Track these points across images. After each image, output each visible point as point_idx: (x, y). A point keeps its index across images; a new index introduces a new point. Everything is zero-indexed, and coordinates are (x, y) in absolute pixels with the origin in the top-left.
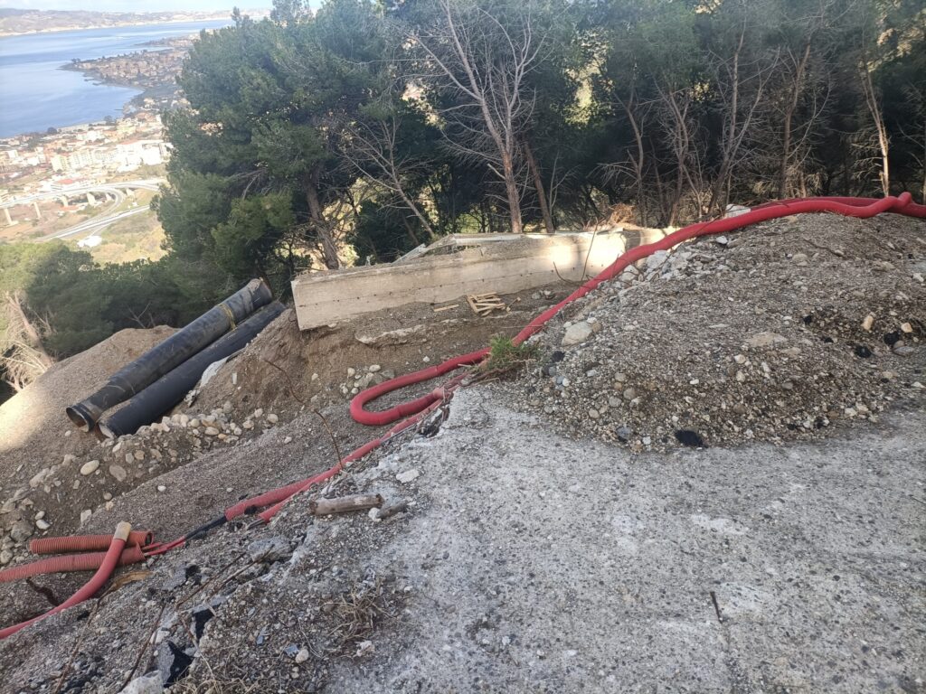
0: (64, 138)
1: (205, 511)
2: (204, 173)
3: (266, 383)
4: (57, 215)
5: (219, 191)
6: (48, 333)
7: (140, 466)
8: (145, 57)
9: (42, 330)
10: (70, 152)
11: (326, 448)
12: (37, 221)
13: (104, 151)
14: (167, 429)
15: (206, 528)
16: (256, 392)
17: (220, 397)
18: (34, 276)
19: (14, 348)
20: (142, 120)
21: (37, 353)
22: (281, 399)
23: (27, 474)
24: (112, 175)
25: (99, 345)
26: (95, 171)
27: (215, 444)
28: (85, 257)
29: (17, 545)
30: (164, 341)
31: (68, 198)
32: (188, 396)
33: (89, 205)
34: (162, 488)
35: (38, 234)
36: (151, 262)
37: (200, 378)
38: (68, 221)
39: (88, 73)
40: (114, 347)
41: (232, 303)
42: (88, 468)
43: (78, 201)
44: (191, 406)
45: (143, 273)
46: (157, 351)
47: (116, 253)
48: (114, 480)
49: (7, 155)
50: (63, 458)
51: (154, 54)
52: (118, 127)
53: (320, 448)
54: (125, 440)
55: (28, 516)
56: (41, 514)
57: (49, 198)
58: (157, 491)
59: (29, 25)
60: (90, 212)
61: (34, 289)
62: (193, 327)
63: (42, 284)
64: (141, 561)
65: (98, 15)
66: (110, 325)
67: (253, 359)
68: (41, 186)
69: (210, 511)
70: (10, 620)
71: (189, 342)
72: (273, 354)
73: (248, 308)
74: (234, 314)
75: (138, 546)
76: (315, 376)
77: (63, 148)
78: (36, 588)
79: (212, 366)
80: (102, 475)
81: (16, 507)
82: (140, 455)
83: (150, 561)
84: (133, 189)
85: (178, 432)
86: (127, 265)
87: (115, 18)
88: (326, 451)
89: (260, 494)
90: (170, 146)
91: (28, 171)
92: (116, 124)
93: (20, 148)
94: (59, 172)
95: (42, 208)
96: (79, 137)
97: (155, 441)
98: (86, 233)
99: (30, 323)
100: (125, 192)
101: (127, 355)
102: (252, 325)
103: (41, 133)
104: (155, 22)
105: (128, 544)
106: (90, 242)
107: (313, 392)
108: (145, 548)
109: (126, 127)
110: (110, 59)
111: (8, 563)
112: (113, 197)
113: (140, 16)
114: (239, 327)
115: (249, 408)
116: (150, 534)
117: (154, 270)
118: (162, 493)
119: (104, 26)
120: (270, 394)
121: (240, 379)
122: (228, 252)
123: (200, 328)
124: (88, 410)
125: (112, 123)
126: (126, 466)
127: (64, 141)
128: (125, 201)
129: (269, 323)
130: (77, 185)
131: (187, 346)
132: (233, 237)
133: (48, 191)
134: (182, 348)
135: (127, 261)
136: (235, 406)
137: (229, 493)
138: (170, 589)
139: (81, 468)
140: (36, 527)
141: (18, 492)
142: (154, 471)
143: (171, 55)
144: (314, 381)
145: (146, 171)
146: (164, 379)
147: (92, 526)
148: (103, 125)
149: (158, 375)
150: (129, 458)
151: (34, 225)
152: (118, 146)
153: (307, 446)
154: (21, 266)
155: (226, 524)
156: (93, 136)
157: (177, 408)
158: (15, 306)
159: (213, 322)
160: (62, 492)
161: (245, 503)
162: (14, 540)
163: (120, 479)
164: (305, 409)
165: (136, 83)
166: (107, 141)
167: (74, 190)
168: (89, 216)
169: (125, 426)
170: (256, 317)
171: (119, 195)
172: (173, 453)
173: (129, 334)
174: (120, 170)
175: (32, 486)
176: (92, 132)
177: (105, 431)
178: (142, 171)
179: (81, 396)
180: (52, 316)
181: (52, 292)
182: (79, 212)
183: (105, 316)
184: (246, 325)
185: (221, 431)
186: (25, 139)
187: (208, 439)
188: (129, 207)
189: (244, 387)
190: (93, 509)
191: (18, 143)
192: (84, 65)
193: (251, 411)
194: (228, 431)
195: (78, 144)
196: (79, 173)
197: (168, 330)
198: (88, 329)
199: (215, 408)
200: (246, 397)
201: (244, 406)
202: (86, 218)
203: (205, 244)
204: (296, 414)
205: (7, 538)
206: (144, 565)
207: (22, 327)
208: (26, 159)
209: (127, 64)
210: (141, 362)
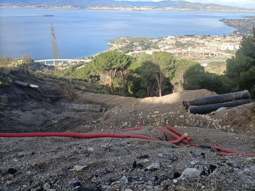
0: (211, 38)
1: (206, 143)
2: (247, 56)
3: (235, 120)
4: (200, 56)
5: (249, 62)
6: (185, 83)
7: (193, 123)
8: (243, 21)
9: (185, 82)
10: (211, 42)
11: (248, 147)
12: (195, 56)
13: (219, 43)
14: (203, 118)
15: (205, 147)
16: (231, 121)
17: (220, 117)
18: (189, 69)
19: (178, 83)
20: (234, 37)
21: (181, 86)
22: (237, 126)
23: (169, 111)
24: (218, 50)
25: (197, 90)
26: (214, 48)
27: (213, 128)
28: (203, 68)
29: (161, 124)
30: (213, 96)
31: (204, 53)
32: (212, 112)
33: (209, 56)
34: (198, 131)
35: (194, 59)
36: (218, 75)
37: (217, 109)
38: (202, 58)
39: (225, 22)
40: (200, 92)
41: (236, 94)
42: (182, 116)
43: (207, 54)
44: (211, 115)
45: (214, 77)
46: (210, 97)
47: (209, 70)
48: (186, 122)
49: (196, 39)
50: (177, 111)
51: (246, 20)
52: (226, 38)
53: (246, 146)
54: (192, 115)
55: (165, 120)
56: (168, 120)
57: (200, 52)
58: (197, 131)
59: (217, 8)
60: (208, 58)
61: (188, 72)
62: (222, 96)
63: (190, 71)
64: (186, 144)
65: (236, 8)
66: (200, 86)
67: (235, 112)
68: (200, 48)
69: (207, 143)
70: (157, 138)
71: (219, 99)
72: (241, 113)
73: (240, 97)
74: (236, 97)
75: (187, 140)
76: (252, 125)
77: (210, 41)
78: (165, 135)
79: (222, 108)
80: (183, 120)
81: (164, 116)
82: (194, 120)
83: (188, 145)
84: (221, 55)
85: (205, 120)
86: (211, 74)
87: (240, 9)
88: (247, 148)
89: (222, 147)
90: (241, 46)
91: (198, 44)
92: (226, 37)
93: (200, 38)
94: (206, 46)
95: (198, 53)
96: (215, 38)
97: (199, 119)
98: (205, 62)
99: (183, 79)
100: (219, 55)
101: (202, 95)
102: (239, 102)
103: (206, 36)
104: (251, 11)
105: (185, 138)
106: (205, 65)
107: (249, 130)
108: (189, 142)
109: (228, 38)
110: (233, 20)
111: (158, 126)
112: (216, 55)
113: (248, 9)
114: (235, 101)
115: (227, 124)
116: (191, 139)
117: (218, 77)
118: (198, 132)
119: (236, 11)
120: (235, 123)
121: (228, 115)
122: (242, 80)
123: (224, 97)
124: (187, 104)
125: (225, 37)
126: (190, 121)
127: (211, 39)
128: (218, 58)
129: (245, 104)
130: (208, 50)
131: (218, 100)
132: (246, 76)
133: (201, 50)
134: (217, 100)
135: (212, 72)
136: (223, 121)
137: (214, 142)
138: (196, 155)
139: (180, 115)
140: (166, 122)
141: (166, 113)
142: (195, 125)
143: (251, 21)
144: (251, 127)
145: (228, 51)
146: (208, 105)
147: (180, 130)
148: (222, 37)
149: (207, 103)
150: (191, 119)
151: (194, 57)
152: (224, 43)
153: (242, 143)
154: (188, 66)
155: (210, 149)
156: (218, 39)
157: (207, 114)
158: (182, 74)
159: (228, 97)
160: (174, 118)
161: (217, 147)
162: (161, 123)
163: (187, 123)
164: (243, 133)
165: (237, 27)
166: (221, 41)
167: (206, 51)
168: (207, 59)
169: (194, 112)
170: (242, 101)
171: (217, 55)
172: (202, 124)
173: (205, 91)
174: (221, 49)
175: (169, 114)
176: (219, 38)
177: (189, 110)
178: (226, 51)
179: (188, 100)
180: (189, 79)
181: (192, 74)
182: (205, 57)
183: (200, 84)
184: (237, 102)
185: (216, 125)
186: (202, 36)
187: (212, 126)
188: (218, 59)
189: (228, 118)
190: (178, 126)
191: (200, 37)
192: (225, 20)
193: (227, 125)
194: (218, 127)
195: (214, 40)
196: (210, 47)
197: (216, 94)
198: (195, 85)
199: (217, 119)
200: (227, 120)
201: (225, 122)
202: (206, 59)
203: (236, 76)
204: (240, 133)
205: (160, 121)
206: (186, 145)
207: (181, 79)
208: (200, 41)
209: (237, 22)
210: (205, 98)
